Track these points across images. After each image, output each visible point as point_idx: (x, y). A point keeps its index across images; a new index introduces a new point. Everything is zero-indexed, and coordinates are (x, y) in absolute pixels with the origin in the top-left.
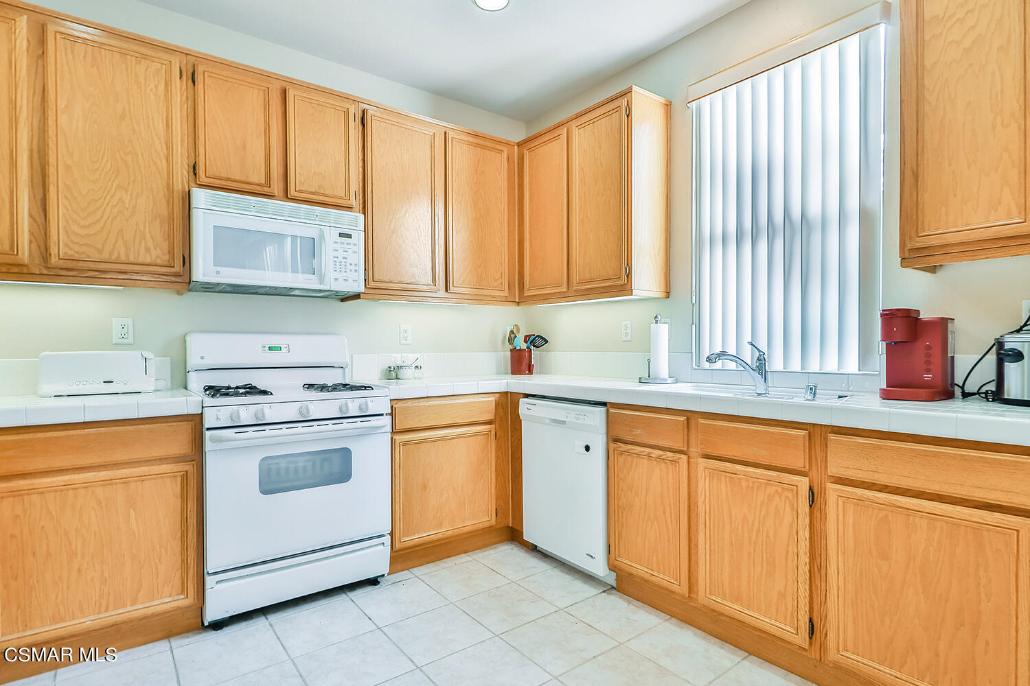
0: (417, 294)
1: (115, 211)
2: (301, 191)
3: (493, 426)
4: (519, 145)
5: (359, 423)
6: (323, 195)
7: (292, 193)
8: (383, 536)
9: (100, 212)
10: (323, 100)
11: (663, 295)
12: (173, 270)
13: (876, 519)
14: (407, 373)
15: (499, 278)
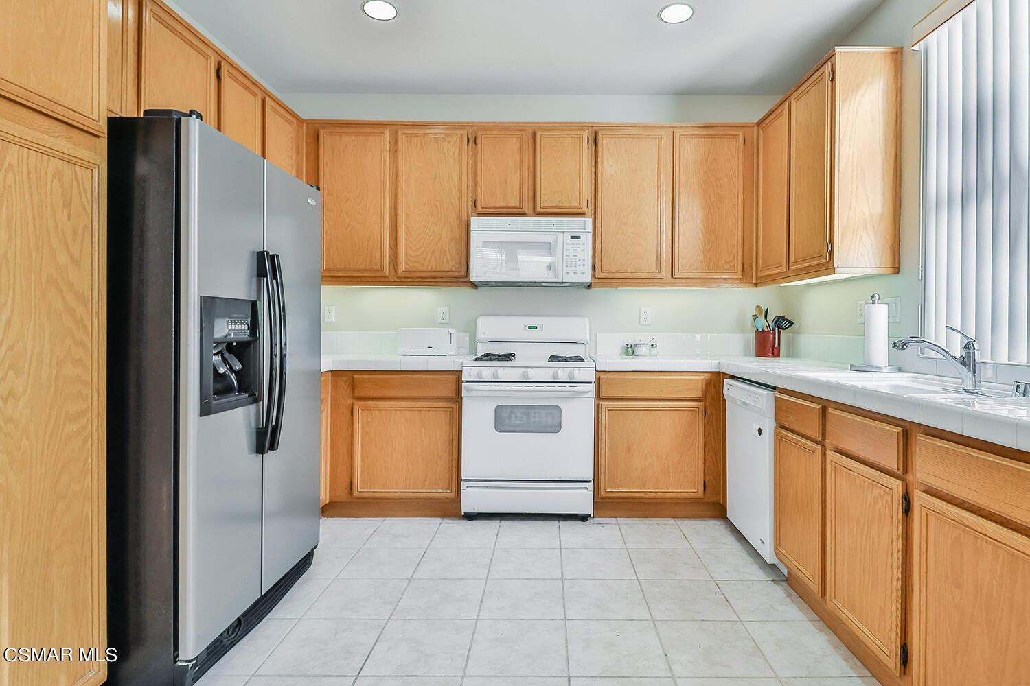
0: (643, 281)
1: (431, 238)
2: (544, 207)
3: (702, 403)
4: (758, 124)
5: (568, 387)
6: (562, 207)
7: (538, 209)
8: (588, 481)
9: (423, 241)
10: (563, 133)
11: (890, 271)
12: (461, 274)
13: (951, 538)
14: (642, 350)
15: (731, 261)
